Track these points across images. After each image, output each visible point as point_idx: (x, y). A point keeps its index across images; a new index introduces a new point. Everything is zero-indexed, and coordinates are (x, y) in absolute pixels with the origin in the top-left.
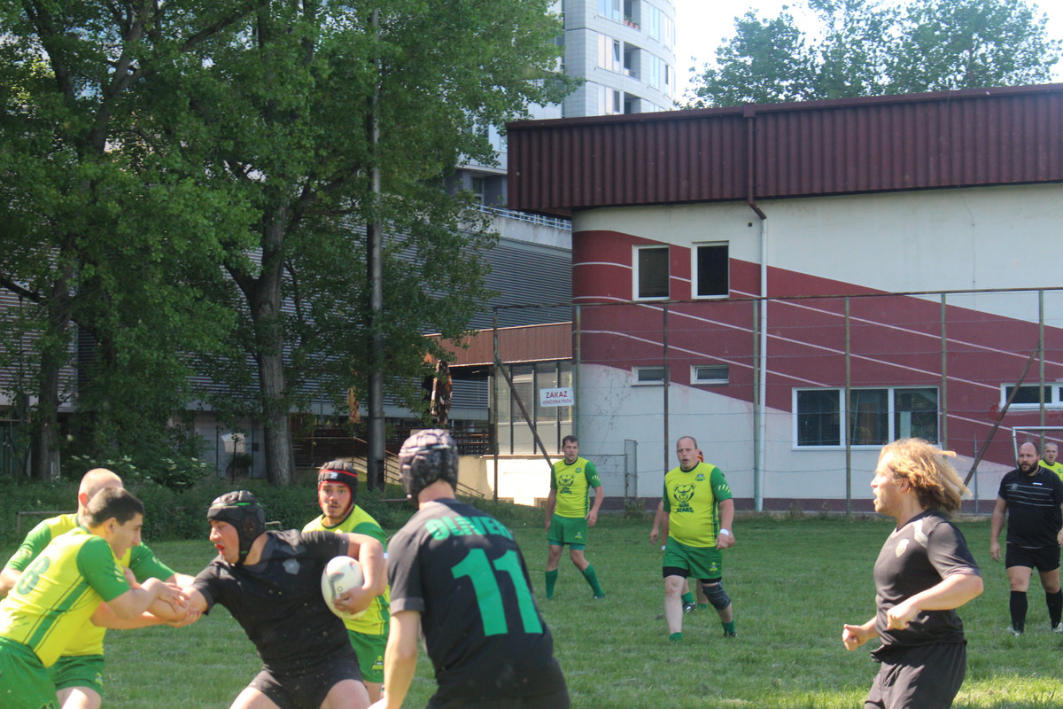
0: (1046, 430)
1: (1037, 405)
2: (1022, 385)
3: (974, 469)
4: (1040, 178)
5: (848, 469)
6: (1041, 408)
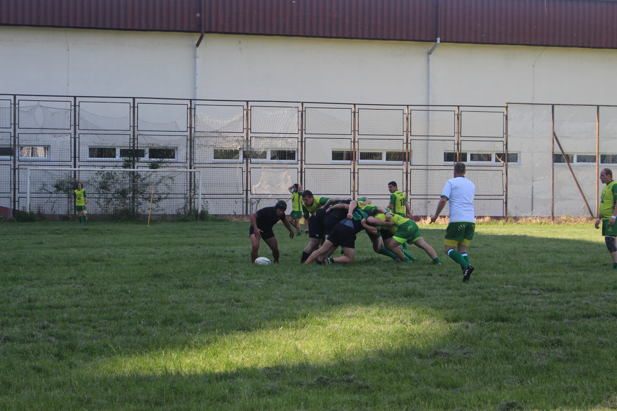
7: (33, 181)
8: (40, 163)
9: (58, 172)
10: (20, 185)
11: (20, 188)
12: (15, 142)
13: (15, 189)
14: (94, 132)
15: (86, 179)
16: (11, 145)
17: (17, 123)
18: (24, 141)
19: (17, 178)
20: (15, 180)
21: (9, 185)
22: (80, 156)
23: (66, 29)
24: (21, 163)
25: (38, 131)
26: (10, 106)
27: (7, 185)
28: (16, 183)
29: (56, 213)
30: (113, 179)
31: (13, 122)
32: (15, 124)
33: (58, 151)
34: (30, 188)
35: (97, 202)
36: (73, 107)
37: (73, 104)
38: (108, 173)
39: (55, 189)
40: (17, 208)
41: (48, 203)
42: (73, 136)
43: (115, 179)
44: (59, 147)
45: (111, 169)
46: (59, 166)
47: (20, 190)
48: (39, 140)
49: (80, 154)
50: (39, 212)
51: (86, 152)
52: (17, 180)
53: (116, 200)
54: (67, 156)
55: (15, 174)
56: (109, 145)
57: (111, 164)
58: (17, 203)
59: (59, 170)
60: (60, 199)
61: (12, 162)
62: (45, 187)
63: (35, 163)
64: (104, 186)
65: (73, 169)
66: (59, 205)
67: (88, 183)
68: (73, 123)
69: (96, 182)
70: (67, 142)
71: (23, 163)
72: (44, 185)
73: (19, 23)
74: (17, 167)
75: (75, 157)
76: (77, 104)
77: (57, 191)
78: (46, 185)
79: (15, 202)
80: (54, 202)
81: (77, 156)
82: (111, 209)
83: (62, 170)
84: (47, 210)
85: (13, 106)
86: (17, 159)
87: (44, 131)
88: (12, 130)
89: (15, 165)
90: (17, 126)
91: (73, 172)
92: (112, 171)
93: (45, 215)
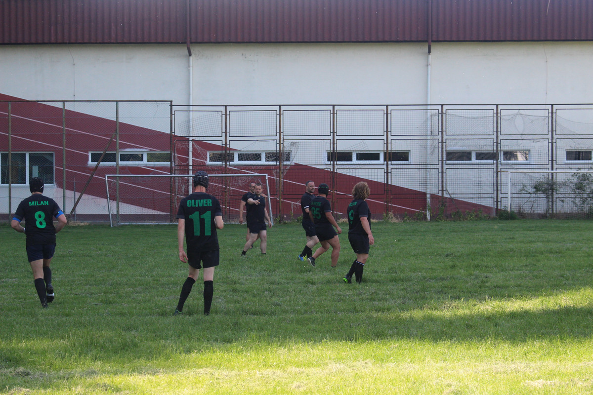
0: (118, 176)
1: (115, 163)
2: (107, 152)
3: (80, 197)
4: (112, 41)
5: (10, 197)
6: (117, 164)
7: (513, 182)
8: (520, 166)
9: (537, 174)
10: (502, 187)
11: (502, 189)
12: (497, 148)
13: (497, 190)
14: (570, 137)
15: (562, 180)
16: (494, 150)
17: (499, 130)
18: (506, 147)
19: (499, 180)
20: (497, 181)
21: (493, 187)
22: (557, 159)
23: (546, 42)
24: (503, 167)
25: (519, 137)
26: (492, 115)
27: (490, 187)
28: (499, 184)
29: (535, 212)
30: (588, 179)
31: (495, 130)
32: (497, 131)
33: (537, 155)
34: (511, 190)
35: (574, 202)
36: (550, 115)
37: (550, 111)
38: (583, 175)
39: (534, 190)
40: (499, 208)
41: (528, 203)
42: (550, 141)
43: (590, 180)
44: (537, 151)
45: (586, 171)
46: (538, 168)
47: (502, 191)
48: (519, 146)
49: (557, 157)
50: (520, 211)
51: (562, 155)
52: (499, 182)
53: (591, 200)
54: (545, 159)
55: (497, 176)
56: (584, 149)
57: (586, 166)
58: (499, 203)
59: (538, 173)
60: (539, 199)
61: (495, 165)
62: (525, 188)
63: (516, 167)
64: (579, 187)
65: (550, 171)
66: (538, 204)
67: (564, 184)
68: (550, 129)
69: (572, 183)
70: (545, 147)
71: (505, 167)
72: (524, 186)
73: (502, 39)
74: (499, 170)
75: (552, 160)
76: (554, 111)
77: (536, 191)
78: (525, 186)
79: (497, 202)
80: (533, 202)
81: (554, 159)
82: (586, 208)
83: (540, 173)
84: (527, 209)
85: (495, 115)
86: (499, 162)
87: (524, 137)
88: (495, 137)
89: (497, 169)
90: (499, 133)
91: (550, 174)
92: (587, 173)
93: (525, 214)
